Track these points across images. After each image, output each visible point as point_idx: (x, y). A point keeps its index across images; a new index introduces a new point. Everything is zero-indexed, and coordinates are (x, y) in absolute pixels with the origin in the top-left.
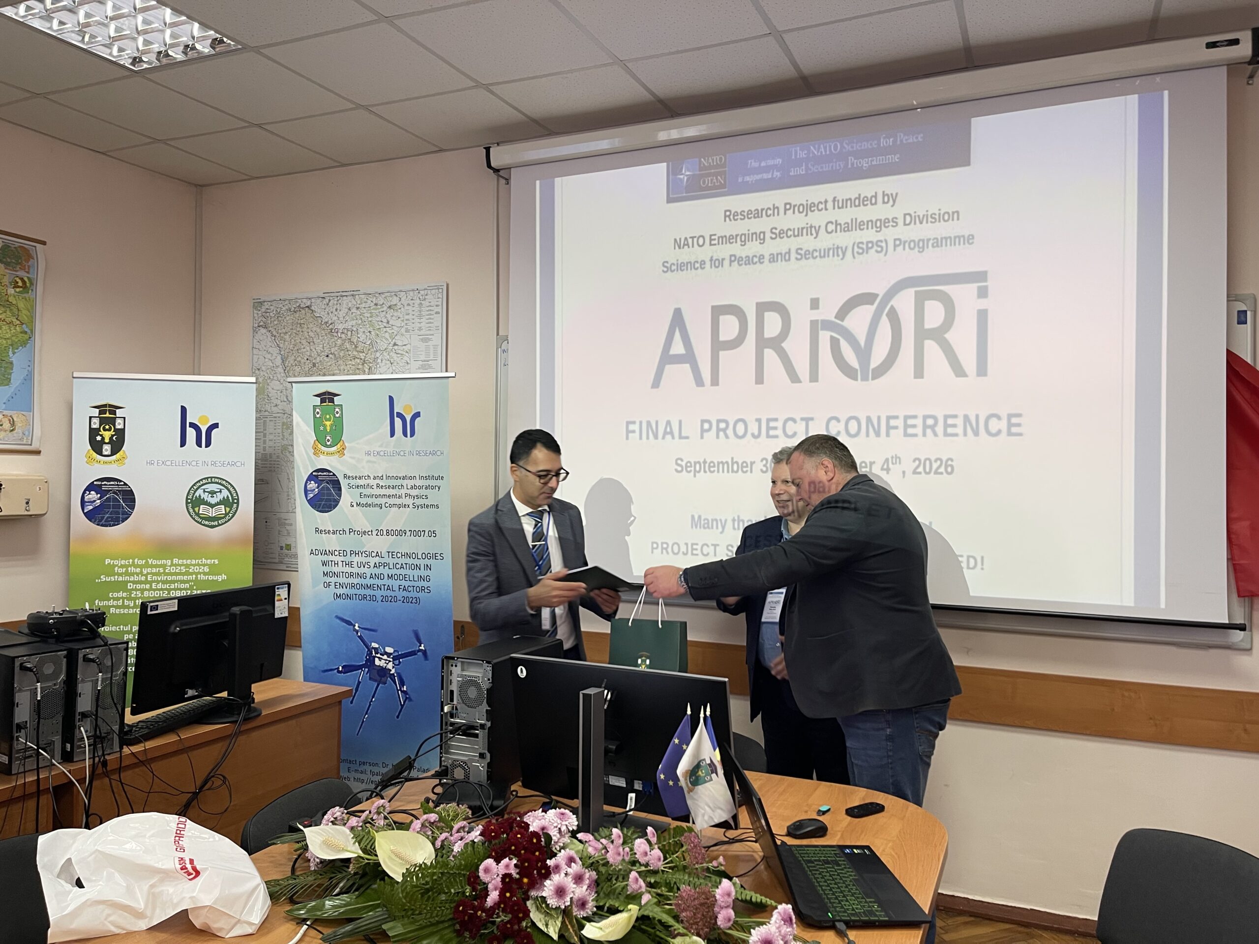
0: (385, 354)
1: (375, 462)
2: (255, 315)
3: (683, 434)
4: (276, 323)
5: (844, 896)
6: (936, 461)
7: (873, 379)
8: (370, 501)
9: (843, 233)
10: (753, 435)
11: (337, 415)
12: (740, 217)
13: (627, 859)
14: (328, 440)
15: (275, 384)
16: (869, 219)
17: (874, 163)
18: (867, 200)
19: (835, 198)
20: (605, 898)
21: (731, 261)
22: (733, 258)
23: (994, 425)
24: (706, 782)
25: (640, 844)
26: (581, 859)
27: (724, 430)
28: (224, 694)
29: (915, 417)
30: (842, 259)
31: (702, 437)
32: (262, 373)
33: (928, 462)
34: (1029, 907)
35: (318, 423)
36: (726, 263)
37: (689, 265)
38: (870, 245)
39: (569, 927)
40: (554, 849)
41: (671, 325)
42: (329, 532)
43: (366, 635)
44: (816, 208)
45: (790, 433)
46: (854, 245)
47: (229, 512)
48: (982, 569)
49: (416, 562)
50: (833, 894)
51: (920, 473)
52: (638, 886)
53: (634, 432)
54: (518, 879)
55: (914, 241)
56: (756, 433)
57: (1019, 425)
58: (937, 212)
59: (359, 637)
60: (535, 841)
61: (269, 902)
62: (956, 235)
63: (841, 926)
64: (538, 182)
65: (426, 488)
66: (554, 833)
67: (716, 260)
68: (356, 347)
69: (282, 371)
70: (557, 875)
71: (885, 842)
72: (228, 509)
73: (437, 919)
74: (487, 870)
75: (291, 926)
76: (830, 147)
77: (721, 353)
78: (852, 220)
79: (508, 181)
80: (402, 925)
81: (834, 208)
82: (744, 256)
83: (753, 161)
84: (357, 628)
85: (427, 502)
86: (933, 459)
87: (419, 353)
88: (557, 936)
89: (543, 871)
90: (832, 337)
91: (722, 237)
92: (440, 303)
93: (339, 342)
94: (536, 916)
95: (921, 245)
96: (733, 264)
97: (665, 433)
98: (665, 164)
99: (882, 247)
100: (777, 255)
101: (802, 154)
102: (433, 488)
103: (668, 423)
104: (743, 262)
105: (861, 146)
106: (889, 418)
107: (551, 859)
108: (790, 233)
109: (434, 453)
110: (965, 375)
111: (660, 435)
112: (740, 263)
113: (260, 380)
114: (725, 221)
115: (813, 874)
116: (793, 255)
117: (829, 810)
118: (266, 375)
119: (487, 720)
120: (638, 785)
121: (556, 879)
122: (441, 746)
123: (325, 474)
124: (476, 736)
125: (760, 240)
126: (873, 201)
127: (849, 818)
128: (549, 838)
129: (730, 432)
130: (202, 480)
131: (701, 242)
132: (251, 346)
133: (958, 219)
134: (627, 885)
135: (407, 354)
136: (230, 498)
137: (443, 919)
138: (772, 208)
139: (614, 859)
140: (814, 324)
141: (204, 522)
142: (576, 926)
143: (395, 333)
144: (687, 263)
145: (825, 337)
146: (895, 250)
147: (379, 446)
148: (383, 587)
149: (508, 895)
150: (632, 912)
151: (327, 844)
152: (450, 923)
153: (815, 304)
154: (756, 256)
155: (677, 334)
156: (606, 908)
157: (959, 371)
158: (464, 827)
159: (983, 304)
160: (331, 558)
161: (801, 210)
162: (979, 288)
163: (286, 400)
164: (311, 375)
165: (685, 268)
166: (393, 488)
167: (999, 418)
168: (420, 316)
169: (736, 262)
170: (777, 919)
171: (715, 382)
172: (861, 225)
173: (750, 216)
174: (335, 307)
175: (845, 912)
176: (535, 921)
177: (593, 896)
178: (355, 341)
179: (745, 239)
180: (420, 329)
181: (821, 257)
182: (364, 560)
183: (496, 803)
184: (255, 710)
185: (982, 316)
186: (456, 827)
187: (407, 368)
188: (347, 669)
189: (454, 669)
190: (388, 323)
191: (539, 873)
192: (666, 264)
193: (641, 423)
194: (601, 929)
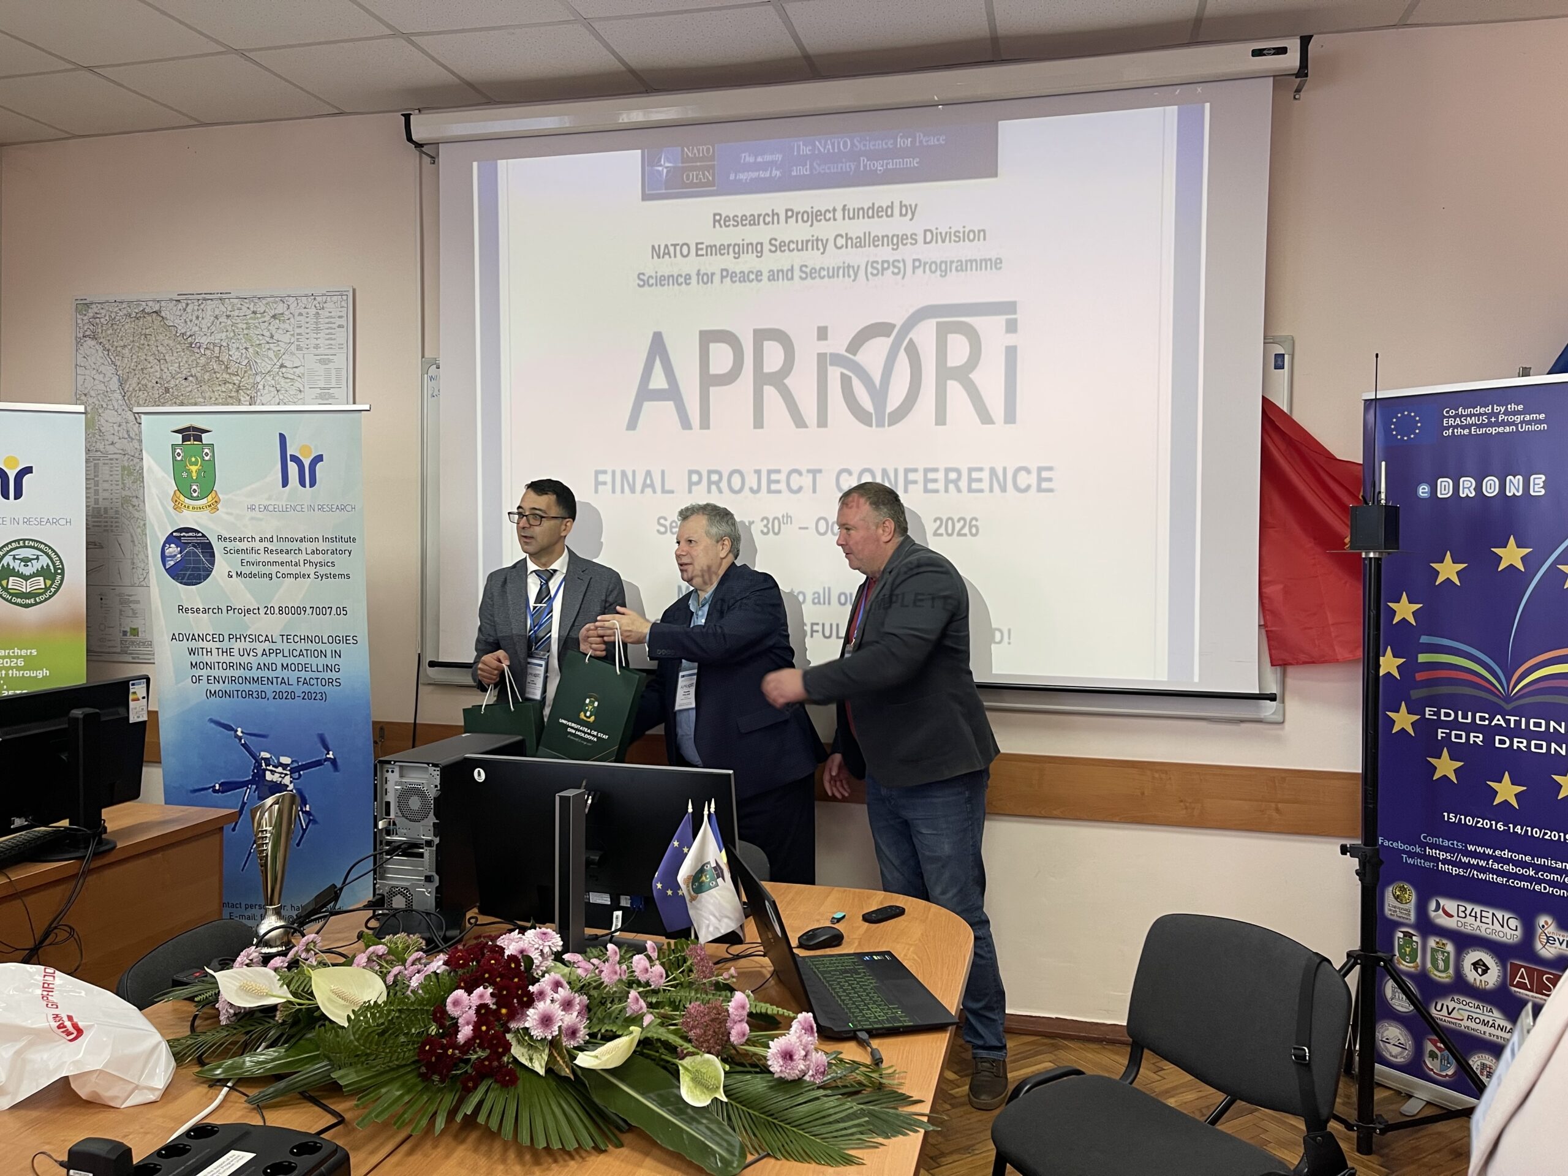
0: (267, 377)
1: (261, 520)
2: (79, 321)
3: (667, 488)
4: (109, 332)
5: (865, 1005)
6: (959, 521)
7: (889, 425)
8: (255, 569)
9: (854, 249)
10: (751, 489)
11: (207, 458)
12: (732, 222)
13: (624, 978)
14: (195, 491)
15: (109, 416)
16: (884, 234)
17: (890, 166)
18: (882, 211)
19: (845, 206)
20: (598, 1024)
21: (722, 277)
22: (725, 273)
23: (1023, 480)
24: (711, 888)
25: (639, 961)
26: (569, 983)
27: (717, 483)
28: (65, 823)
29: (936, 470)
30: (854, 280)
31: (690, 491)
32: (91, 400)
33: (950, 522)
34: (1054, 1016)
35: (179, 469)
36: (717, 278)
37: (671, 279)
38: (886, 265)
39: (558, 1059)
40: (535, 974)
41: (649, 353)
42: (198, 610)
43: (251, 741)
44: (822, 217)
45: (794, 487)
46: (868, 262)
47: (51, 586)
48: (1009, 643)
49: (320, 647)
50: (854, 1003)
51: (941, 535)
52: (639, 1007)
53: (605, 483)
54: (495, 1010)
55: (935, 263)
56: (755, 487)
57: (1050, 480)
58: (961, 230)
59: (242, 745)
60: (513, 965)
61: (173, 1063)
62: (983, 258)
63: (863, 1035)
64: (475, 164)
65: (333, 553)
66: (535, 955)
67: (704, 274)
68: (227, 368)
69: (120, 397)
70: (542, 1003)
71: (907, 947)
72: (49, 582)
73: (396, 1063)
74: (456, 1003)
75: (203, 1089)
76: (839, 143)
77: (712, 389)
78: (865, 233)
79: (434, 159)
80: (356, 1072)
81: (844, 219)
82: (738, 272)
83: (747, 154)
84: (239, 733)
85: (333, 570)
86: (956, 520)
87: (316, 378)
88: (544, 1070)
89: (525, 999)
90: (842, 374)
91: (711, 247)
92: (344, 314)
93: (203, 360)
94: (518, 1052)
95: (943, 268)
96: (724, 280)
97: (645, 486)
98: (640, 151)
99: (899, 268)
100: (778, 271)
101: (806, 150)
102: (342, 552)
103: (648, 473)
104: (737, 279)
105: (875, 145)
106: (907, 471)
107: (533, 985)
108: (792, 246)
109: (342, 508)
110: (992, 422)
111: (638, 487)
112: (734, 279)
113: (89, 409)
114: (714, 226)
115: (831, 985)
116: (797, 273)
117: (844, 917)
118: (97, 402)
119: (435, 835)
120: (625, 902)
121: (541, 1006)
122: (375, 871)
123: (191, 534)
124: (421, 855)
125: (757, 252)
126: (889, 213)
127: (867, 924)
128: (529, 961)
129: (724, 485)
130: (10, 543)
131: (685, 250)
132: (74, 363)
133: (984, 239)
134: (624, 1008)
135: (299, 379)
136: (52, 568)
137: (404, 1063)
138: (770, 213)
139: (611, 978)
140: (821, 357)
141: (14, 600)
142: (567, 1056)
143: (283, 351)
144: (669, 277)
145: (834, 374)
146: (914, 272)
147: (269, 498)
148: (275, 680)
149: (484, 1028)
150: (634, 1034)
151: (245, 990)
152: (413, 1067)
153: (822, 333)
154: (752, 273)
155: (658, 363)
156: (599, 1036)
157: (985, 418)
158: (420, 959)
159: (1011, 340)
160: (201, 644)
161: (805, 218)
162: (1008, 322)
163: (126, 436)
164: (163, 404)
165: (666, 282)
166: (287, 552)
167: (1028, 471)
168: (317, 330)
169: (729, 278)
170: (797, 1028)
171: (705, 424)
172: (875, 241)
173: (744, 222)
174: (196, 313)
175: (866, 1021)
176: (517, 1056)
177: (585, 1022)
178: (225, 360)
179: (738, 250)
180: (317, 347)
181: (829, 277)
182: (248, 646)
183: (450, 933)
184: (108, 842)
185: (1011, 353)
186: (410, 960)
187: (299, 397)
188: (225, 788)
189: (389, 775)
190: (272, 337)
191: (520, 1002)
192: (641, 277)
193: (614, 472)
194: (597, 1057)
